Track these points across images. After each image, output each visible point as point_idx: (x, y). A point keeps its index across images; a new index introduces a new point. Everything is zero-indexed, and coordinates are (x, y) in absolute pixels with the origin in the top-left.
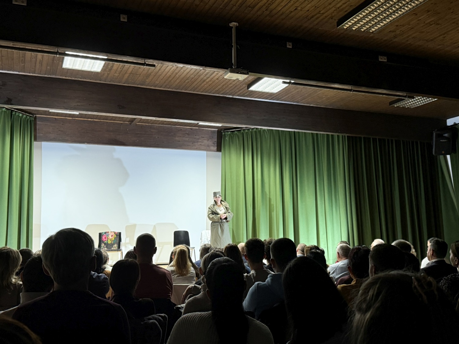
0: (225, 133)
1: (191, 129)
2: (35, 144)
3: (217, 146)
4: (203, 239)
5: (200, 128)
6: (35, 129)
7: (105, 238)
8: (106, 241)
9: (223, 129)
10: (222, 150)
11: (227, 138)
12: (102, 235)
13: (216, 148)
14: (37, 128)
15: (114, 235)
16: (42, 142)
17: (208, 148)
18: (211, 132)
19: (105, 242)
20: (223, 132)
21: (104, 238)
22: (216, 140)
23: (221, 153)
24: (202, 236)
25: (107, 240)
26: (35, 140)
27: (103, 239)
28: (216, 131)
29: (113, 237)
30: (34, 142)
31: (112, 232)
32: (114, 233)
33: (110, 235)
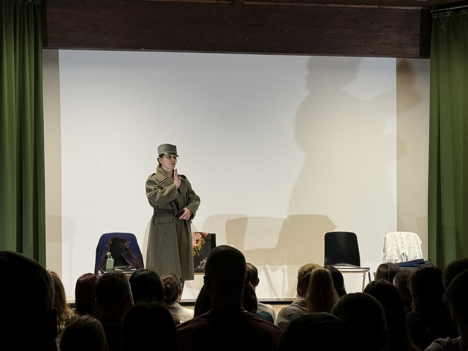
0: (438, 16)
1: (362, 11)
2: (45, 53)
3: (421, 45)
4: (388, 250)
5: (381, 7)
6: (44, 23)
9: (434, 7)
10: (432, 54)
11: (442, 27)
13: (418, 49)
14: (48, 20)
15: (200, 239)
16: (59, 50)
17: (399, 49)
18: (407, 13)
20: (435, 12)
22: (419, 32)
23: (429, 60)
24: (387, 245)
26: (45, 45)
28: (418, 10)
29: (199, 244)
30: (42, 50)
31: (197, 233)
32: (202, 236)
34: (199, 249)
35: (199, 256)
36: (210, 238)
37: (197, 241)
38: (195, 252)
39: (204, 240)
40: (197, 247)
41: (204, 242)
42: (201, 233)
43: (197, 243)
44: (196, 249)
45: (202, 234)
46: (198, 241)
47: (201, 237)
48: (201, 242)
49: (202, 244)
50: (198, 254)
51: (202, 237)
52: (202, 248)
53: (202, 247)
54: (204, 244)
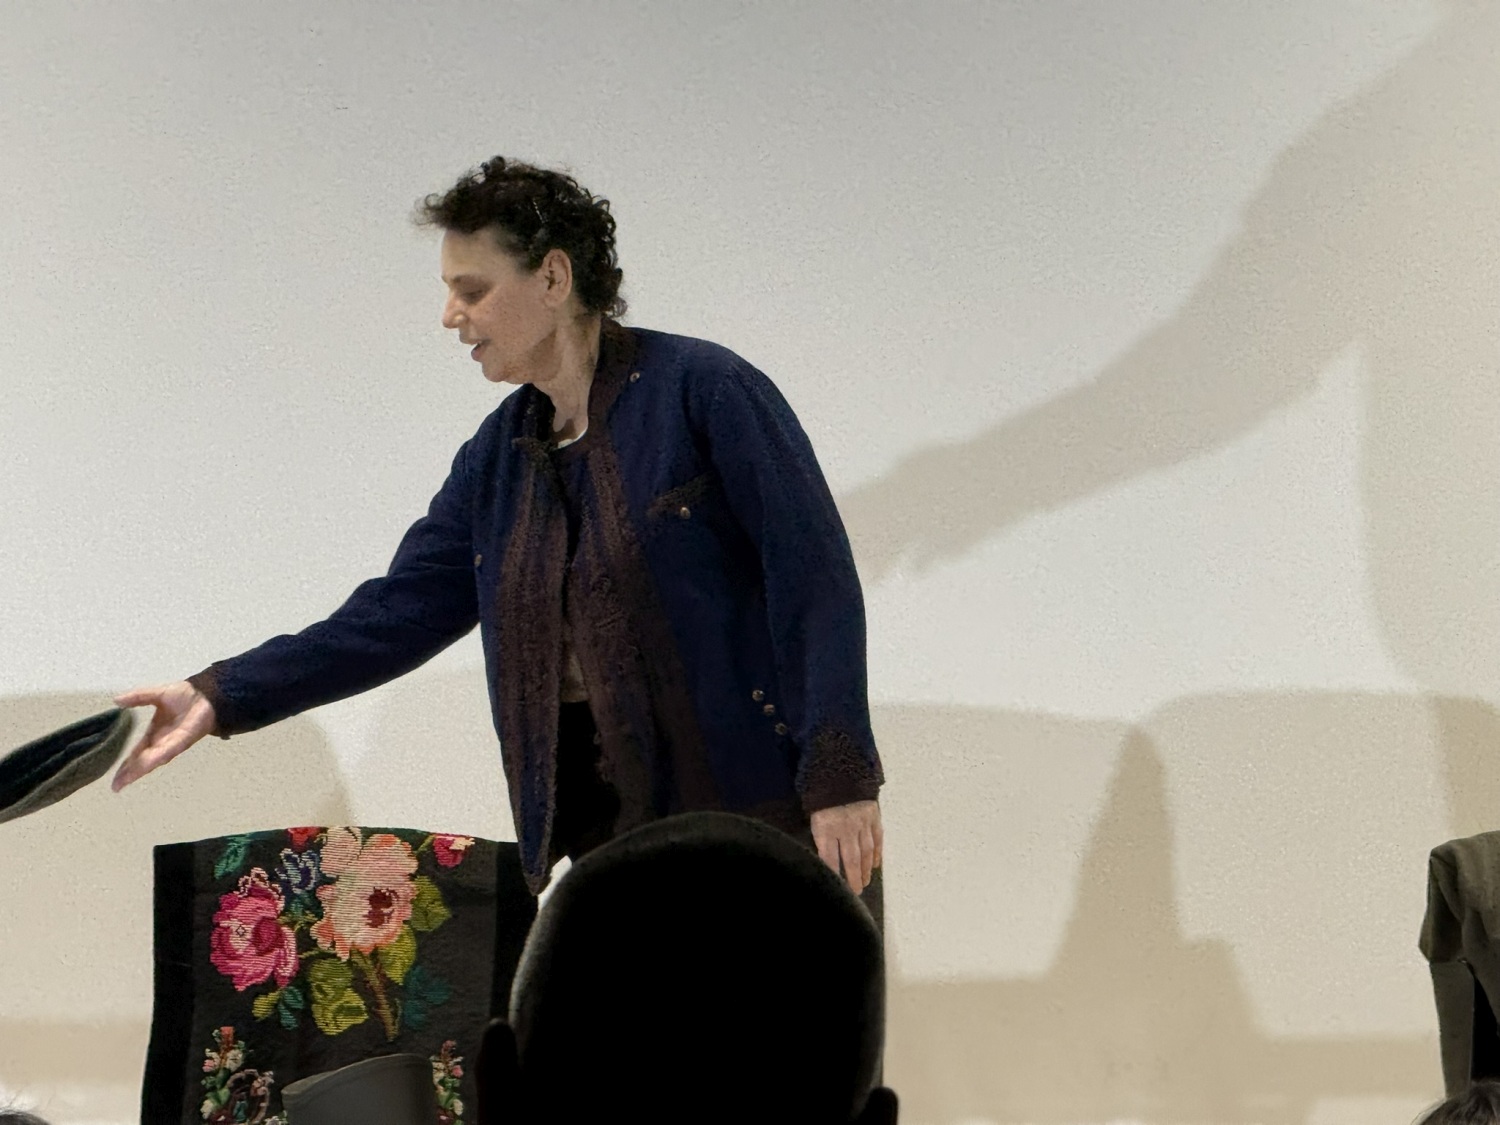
7: (266, 938)
8: (269, 985)
15: (406, 889)
19: (262, 1006)
21: (239, 944)
25: (288, 971)
27: (233, 956)
29: (393, 926)
31: (376, 836)
32: (419, 858)
33: (338, 885)
34: (396, 974)
35: (392, 1030)
36: (488, 879)
37: (380, 900)
38: (355, 1000)
39: (431, 891)
40: (375, 954)
41: (441, 912)
42: (412, 838)
43: (376, 919)
44: (364, 971)
45: (423, 847)
46: (389, 905)
47: (412, 866)
48: (408, 913)
49: (423, 927)
50: (386, 1012)
51: (421, 871)
52: (416, 963)
53: (419, 950)
54: (436, 923)
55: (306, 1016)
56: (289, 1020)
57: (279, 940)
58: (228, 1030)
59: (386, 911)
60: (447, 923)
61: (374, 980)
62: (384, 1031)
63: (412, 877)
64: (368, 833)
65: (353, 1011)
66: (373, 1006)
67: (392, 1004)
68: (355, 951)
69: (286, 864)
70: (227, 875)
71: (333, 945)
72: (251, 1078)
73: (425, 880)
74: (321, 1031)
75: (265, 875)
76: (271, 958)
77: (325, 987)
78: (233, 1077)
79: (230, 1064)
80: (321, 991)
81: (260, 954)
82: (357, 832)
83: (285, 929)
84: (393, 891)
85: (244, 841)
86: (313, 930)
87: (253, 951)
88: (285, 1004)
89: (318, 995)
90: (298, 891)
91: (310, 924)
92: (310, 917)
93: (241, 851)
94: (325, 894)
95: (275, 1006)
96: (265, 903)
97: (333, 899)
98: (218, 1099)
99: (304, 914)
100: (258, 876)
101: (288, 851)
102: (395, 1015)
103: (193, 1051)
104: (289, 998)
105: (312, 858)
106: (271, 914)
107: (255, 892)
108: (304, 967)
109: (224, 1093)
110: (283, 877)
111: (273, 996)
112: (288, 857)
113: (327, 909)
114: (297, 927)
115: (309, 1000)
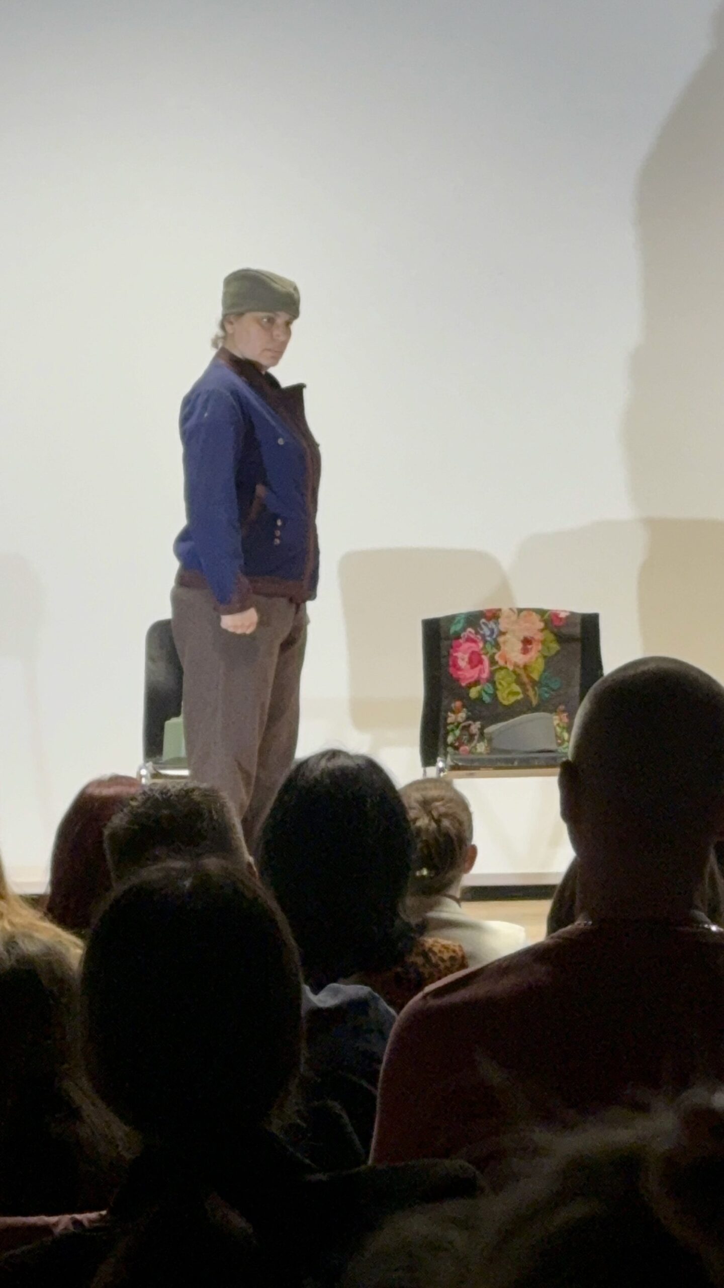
7: (475, 660)
8: (477, 683)
12: (448, 638)
15: (539, 636)
19: (474, 693)
21: (463, 663)
25: (485, 675)
27: (460, 669)
29: (533, 653)
31: (525, 613)
32: (544, 622)
33: (508, 636)
34: (536, 676)
35: (535, 702)
36: (577, 631)
37: (527, 642)
38: (517, 688)
39: (551, 637)
40: (525, 667)
41: (555, 647)
42: (541, 612)
43: (525, 651)
44: (520, 676)
45: (546, 616)
46: (531, 644)
47: (541, 625)
48: (540, 647)
49: (546, 654)
50: (531, 693)
51: (545, 628)
52: (545, 671)
53: (546, 665)
54: (553, 652)
55: (494, 697)
56: (487, 699)
57: (481, 662)
58: (458, 704)
59: (529, 647)
60: (558, 653)
61: (525, 680)
62: (531, 703)
63: (542, 630)
64: (520, 611)
65: (517, 693)
66: (525, 691)
67: (534, 689)
68: (516, 665)
69: (483, 626)
70: (456, 632)
71: (506, 663)
72: (469, 726)
73: (547, 632)
74: (501, 703)
75: (473, 631)
76: (477, 669)
77: (503, 682)
78: (460, 727)
79: (460, 720)
80: (500, 684)
81: (473, 667)
82: (516, 611)
83: (484, 657)
84: (532, 638)
85: (463, 616)
86: (497, 657)
87: (469, 666)
88: (484, 691)
89: (499, 687)
90: (488, 639)
91: (494, 654)
92: (494, 650)
93: (462, 621)
94: (501, 639)
95: (480, 693)
96: (473, 645)
97: (505, 642)
98: (455, 735)
99: (492, 648)
100: (470, 632)
101: (483, 620)
102: (535, 694)
103: (443, 713)
104: (486, 689)
105: (495, 623)
106: (476, 650)
107: (469, 640)
108: (492, 674)
109: (457, 732)
110: (481, 632)
111: (479, 688)
112: (484, 623)
113: (502, 647)
114: (489, 655)
115: (496, 689)
